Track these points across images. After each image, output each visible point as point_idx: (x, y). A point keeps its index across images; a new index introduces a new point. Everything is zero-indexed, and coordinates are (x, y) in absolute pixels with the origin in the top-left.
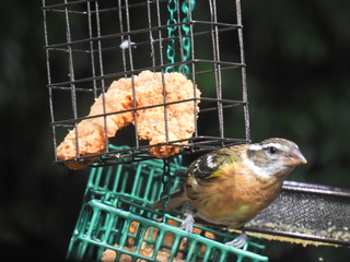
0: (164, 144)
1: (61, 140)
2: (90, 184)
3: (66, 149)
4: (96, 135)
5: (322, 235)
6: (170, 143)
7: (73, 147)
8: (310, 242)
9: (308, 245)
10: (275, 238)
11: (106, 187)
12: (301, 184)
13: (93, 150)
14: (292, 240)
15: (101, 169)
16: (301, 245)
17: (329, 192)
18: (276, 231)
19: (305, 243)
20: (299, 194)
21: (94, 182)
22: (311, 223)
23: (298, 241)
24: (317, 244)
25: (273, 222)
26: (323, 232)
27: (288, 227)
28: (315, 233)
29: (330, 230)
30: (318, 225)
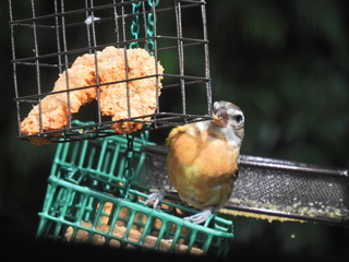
0: (126, 120)
1: (25, 115)
2: (57, 160)
3: (30, 125)
4: (60, 111)
5: (288, 211)
6: (132, 120)
7: (36, 123)
8: (276, 218)
9: (273, 221)
10: (241, 213)
11: (73, 163)
12: (267, 160)
13: (56, 126)
14: (257, 216)
15: (67, 144)
16: (267, 220)
17: (295, 168)
18: (241, 206)
19: (271, 219)
20: (265, 170)
21: (60, 158)
22: (277, 199)
23: (263, 217)
24: (282, 219)
25: (238, 198)
26: (289, 208)
27: (254, 202)
28: (281, 209)
29: (295, 205)
30: (283, 200)
